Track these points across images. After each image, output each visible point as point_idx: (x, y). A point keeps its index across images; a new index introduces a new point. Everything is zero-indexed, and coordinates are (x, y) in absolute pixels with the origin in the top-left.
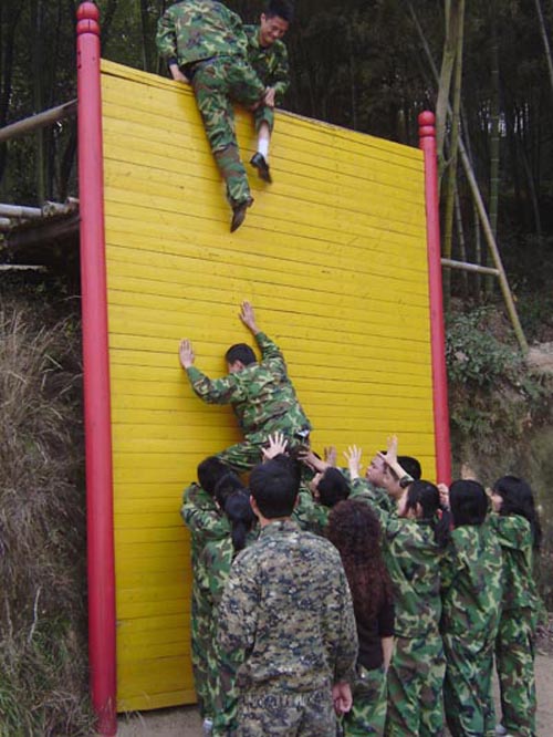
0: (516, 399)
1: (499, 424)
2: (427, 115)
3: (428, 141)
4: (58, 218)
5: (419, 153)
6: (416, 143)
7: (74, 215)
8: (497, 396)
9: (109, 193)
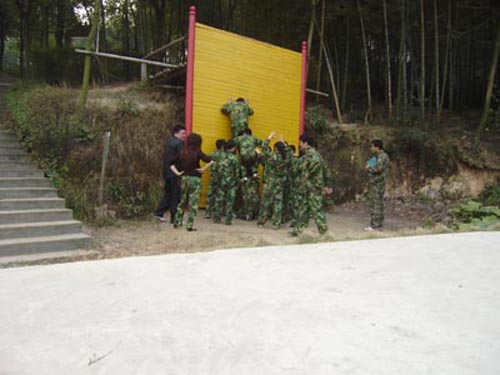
0: (332, 137)
1: (325, 145)
2: (304, 43)
3: (304, 51)
4: (181, 68)
5: (300, 55)
6: (300, 51)
7: (185, 67)
8: (325, 135)
9: (196, 61)
